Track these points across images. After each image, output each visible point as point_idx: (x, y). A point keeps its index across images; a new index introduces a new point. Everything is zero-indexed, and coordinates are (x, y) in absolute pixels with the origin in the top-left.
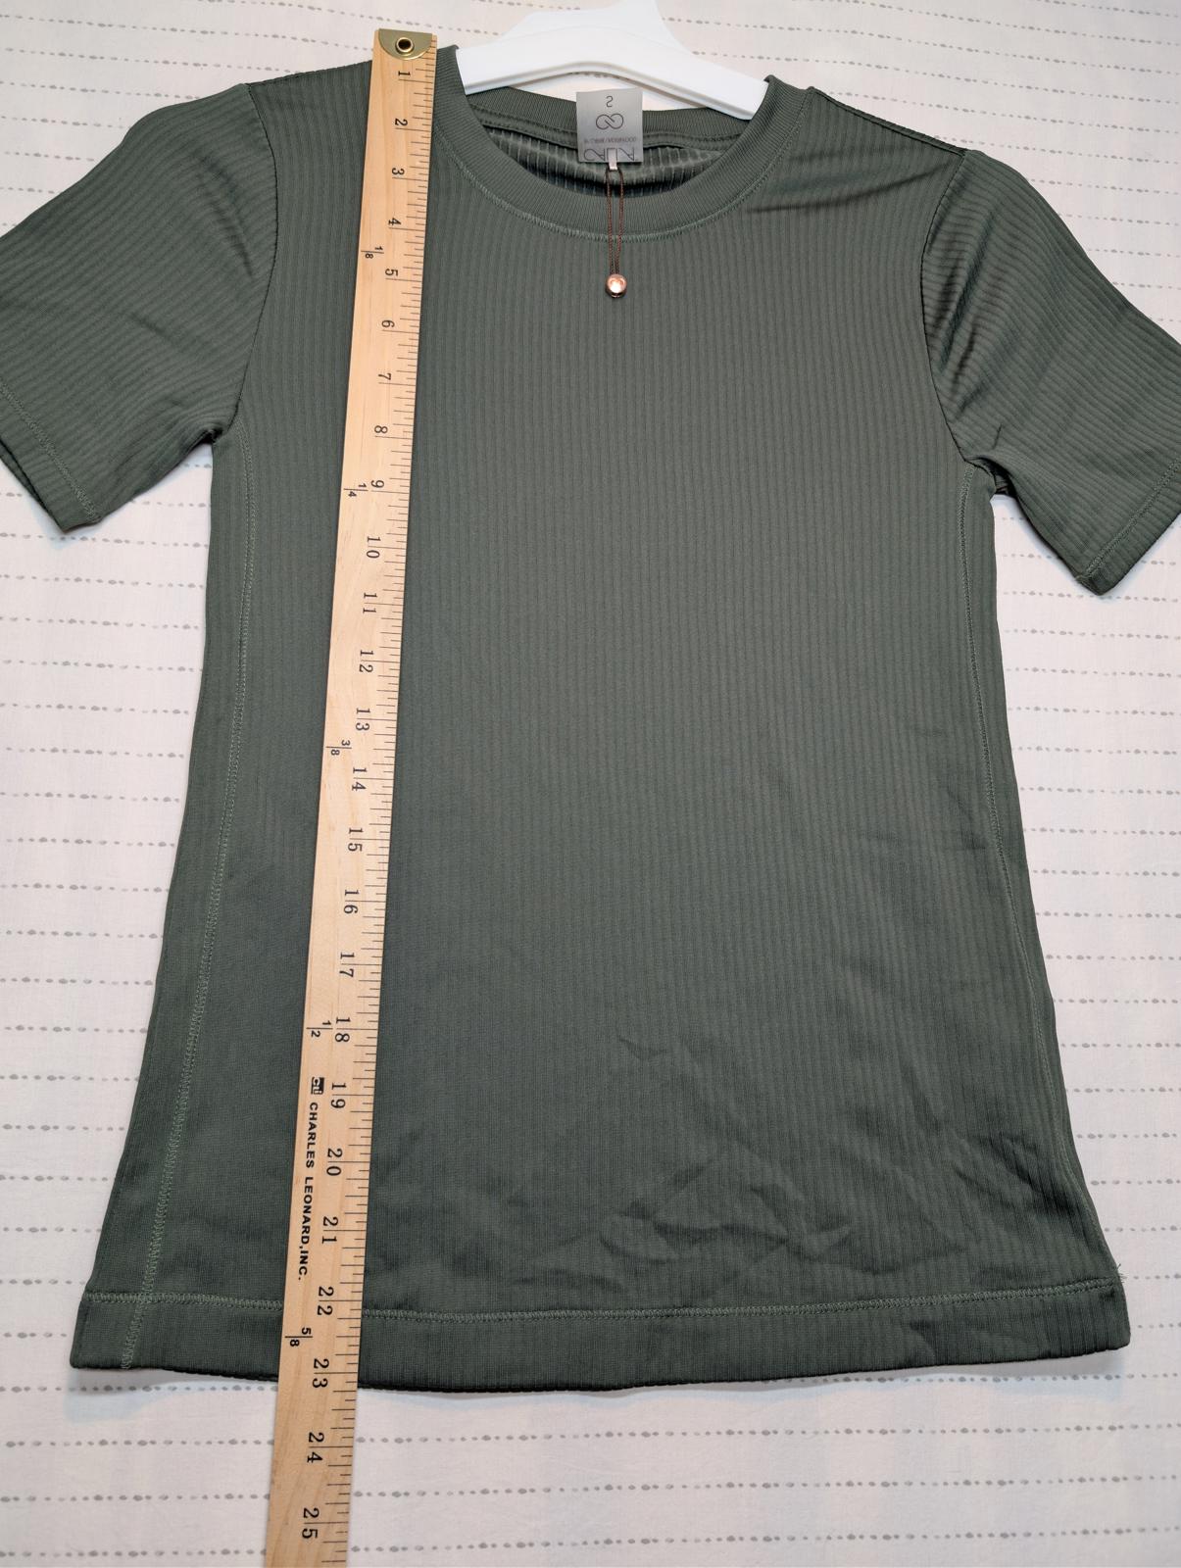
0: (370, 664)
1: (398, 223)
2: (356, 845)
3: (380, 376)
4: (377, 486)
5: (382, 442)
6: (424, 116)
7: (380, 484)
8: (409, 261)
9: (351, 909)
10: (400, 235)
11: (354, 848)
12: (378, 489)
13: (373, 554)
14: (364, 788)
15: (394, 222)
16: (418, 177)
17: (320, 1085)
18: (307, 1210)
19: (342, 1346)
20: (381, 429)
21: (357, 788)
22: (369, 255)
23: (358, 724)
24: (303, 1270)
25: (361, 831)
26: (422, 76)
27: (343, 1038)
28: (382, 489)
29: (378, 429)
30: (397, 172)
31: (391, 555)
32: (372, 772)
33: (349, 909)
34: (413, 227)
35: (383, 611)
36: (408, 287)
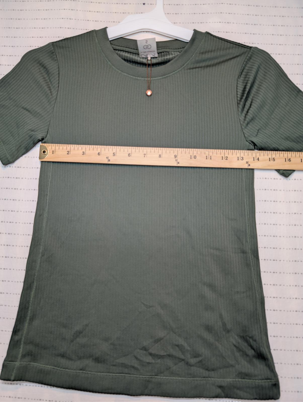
0: (225, 157)
1: (99, 153)
2: (273, 159)
3: (144, 157)
4: (176, 157)
5: (163, 156)
6: (66, 147)
7: (175, 156)
8: (110, 150)
9: (290, 160)
10: (103, 152)
11: (274, 159)
12: (177, 157)
13: (195, 157)
14: (258, 158)
15: (99, 154)
16: (85, 148)
20: (160, 156)
21: (258, 160)
22: (109, 160)
23: (242, 160)
25: (270, 158)
26: (53, 148)
28: (177, 155)
29: (160, 157)
30: (84, 153)
31: (195, 153)
32: (254, 155)
33: (290, 161)
34: (100, 149)
35: (211, 154)
36: (118, 150)
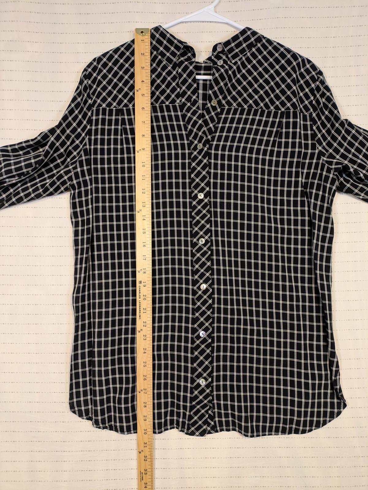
0: (145, 192)
2: (144, 232)
5: (144, 139)
6: (148, 52)
8: (147, 92)
10: (144, 85)
12: (143, 150)
13: (144, 166)
15: (143, 81)
16: (148, 69)
17: (141, 282)
18: (140, 307)
19: (149, 332)
21: (144, 220)
22: (137, 91)
23: (143, 206)
24: (140, 318)
25: (145, 229)
26: (147, 40)
27: (145, 273)
29: (143, 136)
30: (143, 68)
31: (147, 166)
32: (147, 216)
33: (144, 246)
34: (147, 82)
36: (147, 98)
